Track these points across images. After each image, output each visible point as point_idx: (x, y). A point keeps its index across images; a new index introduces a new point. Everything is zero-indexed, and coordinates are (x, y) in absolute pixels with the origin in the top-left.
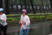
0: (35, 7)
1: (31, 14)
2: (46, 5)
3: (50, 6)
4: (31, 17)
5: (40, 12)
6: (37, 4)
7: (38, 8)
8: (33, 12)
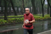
0: (16, 9)
1: (12, 16)
2: (28, 6)
3: (32, 8)
4: (12, 19)
5: (21, 14)
6: (18, 6)
7: (19, 10)
8: (14, 14)
